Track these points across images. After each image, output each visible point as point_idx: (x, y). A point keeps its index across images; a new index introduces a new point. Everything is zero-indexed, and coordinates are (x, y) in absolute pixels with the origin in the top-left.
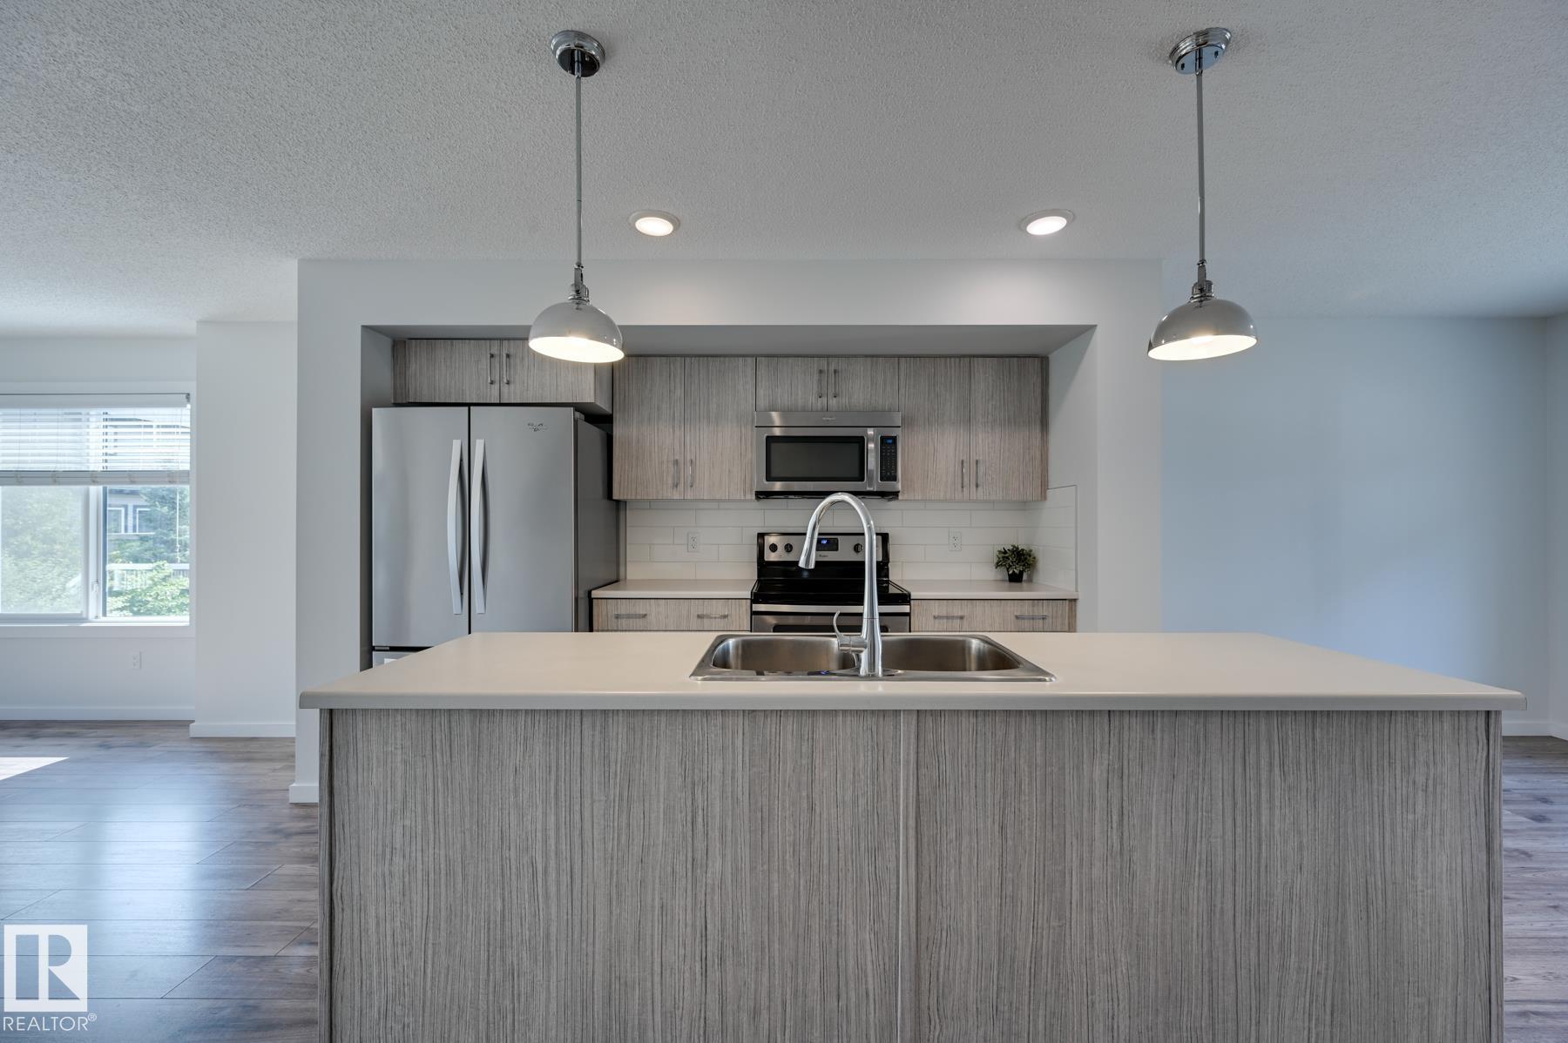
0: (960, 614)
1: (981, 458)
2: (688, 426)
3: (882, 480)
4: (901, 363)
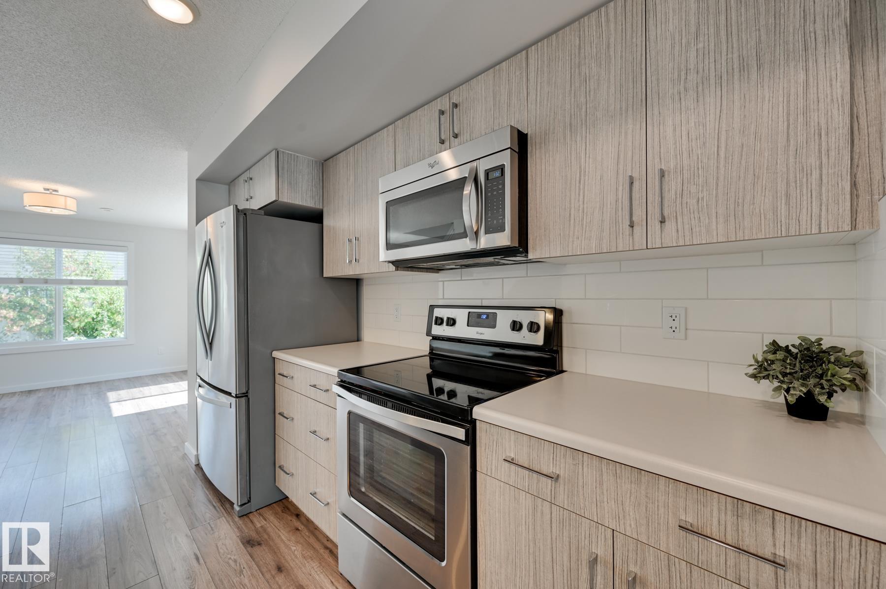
0: (552, 470)
3: (486, 233)
4: (530, 55)
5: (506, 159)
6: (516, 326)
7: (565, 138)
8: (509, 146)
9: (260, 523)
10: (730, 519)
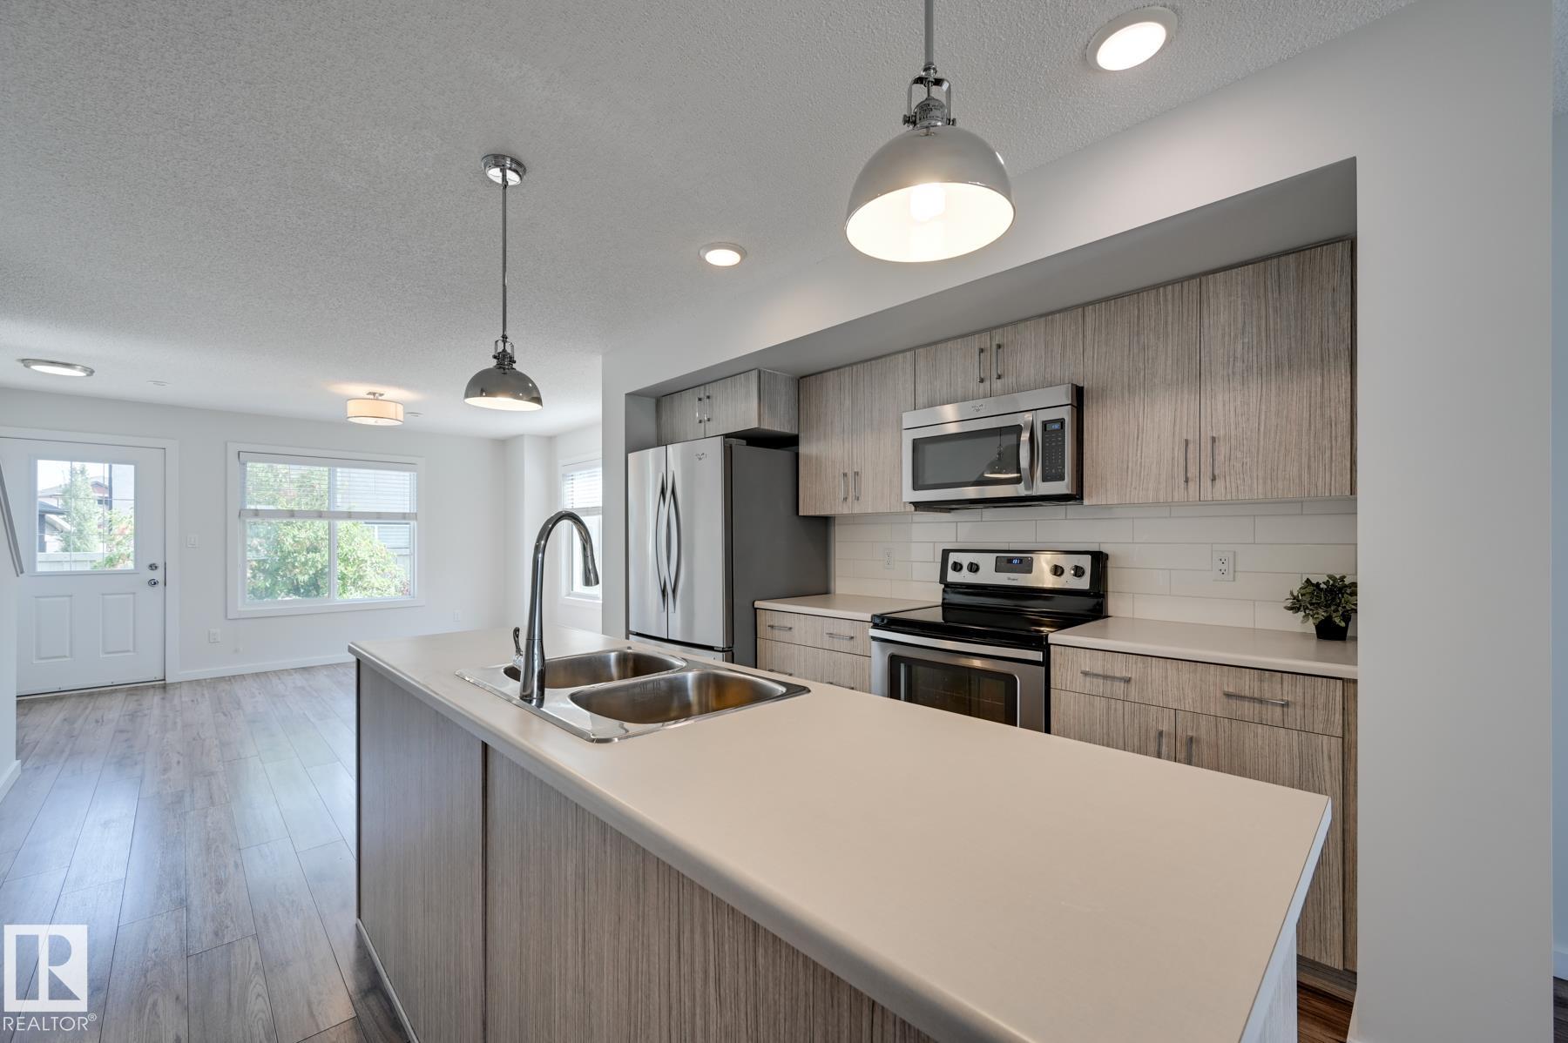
0: (1124, 674)
1: (1222, 433)
2: (855, 436)
3: (1044, 480)
4: (1087, 313)
5: (1066, 414)
6: (1057, 571)
7: (1123, 398)
8: (1070, 402)
10: (1257, 684)
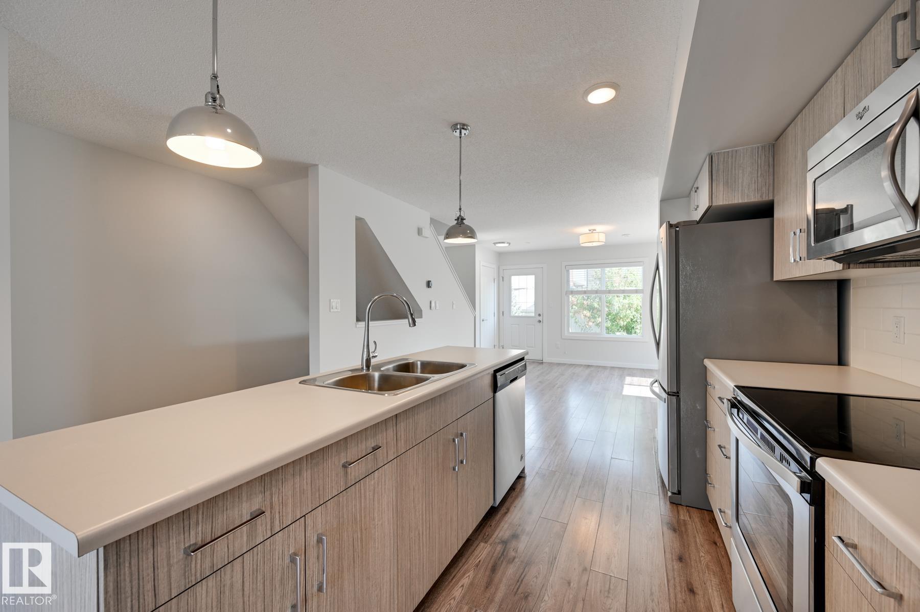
9: (684, 517)
